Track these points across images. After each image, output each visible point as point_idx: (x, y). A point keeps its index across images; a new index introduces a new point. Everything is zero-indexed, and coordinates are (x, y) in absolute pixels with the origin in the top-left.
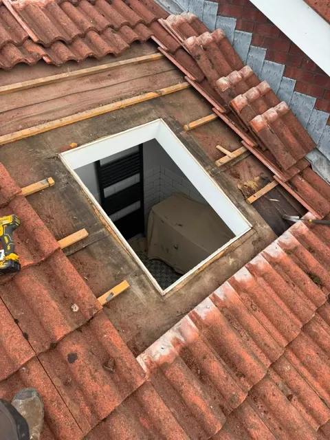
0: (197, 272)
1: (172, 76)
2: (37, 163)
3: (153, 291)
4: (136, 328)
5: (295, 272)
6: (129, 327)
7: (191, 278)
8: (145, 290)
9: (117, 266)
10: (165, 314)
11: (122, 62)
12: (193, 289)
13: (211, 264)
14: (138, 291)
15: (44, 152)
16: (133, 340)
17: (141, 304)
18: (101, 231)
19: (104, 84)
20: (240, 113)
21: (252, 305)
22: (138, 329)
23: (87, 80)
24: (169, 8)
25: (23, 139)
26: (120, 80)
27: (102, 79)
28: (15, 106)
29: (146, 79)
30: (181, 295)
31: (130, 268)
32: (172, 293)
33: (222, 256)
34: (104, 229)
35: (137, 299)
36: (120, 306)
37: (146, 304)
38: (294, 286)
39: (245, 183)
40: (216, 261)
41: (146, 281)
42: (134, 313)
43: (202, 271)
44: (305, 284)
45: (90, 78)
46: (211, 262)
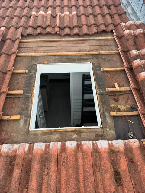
0: (53, 131)
1: (114, 47)
2: (29, 65)
3: (27, 127)
4: (9, 136)
5: (105, 163)
6: (8, 134)
7: (48, 132)
8: (25, 124)
9: (23, 109)
10: (24, 138)
11: (91, 38)
12: (45, 136)
13: (63, 131)
14: (22, 123)
15: (34, 62)
16: (5, 139)
17: (19, 128)
18: (29, 94)
19: (77, 45)
20: (135, 69)
21: (63, 162)
22: (10, 137)
23: (72, 42)
24: (134, 19)
25: (32, 56)
26: (85, 45)
27: (78, 43)
28: (38, 46)
29: (98, 46)
30: (37, 135)
31: (27, 113)
32: (34, 132)
33: (72, 131)
34: (31, 94)
35: (19, 125)
36: (12, 124)
37: (20, 130)
38: (99, 171)
39: (119, 106)
40: (67, 131)
41: (28, 121)
42: (14, 130)
43: (56, 132)
44: (105, 174)
45: (73, 42)
46: (64, 130)
